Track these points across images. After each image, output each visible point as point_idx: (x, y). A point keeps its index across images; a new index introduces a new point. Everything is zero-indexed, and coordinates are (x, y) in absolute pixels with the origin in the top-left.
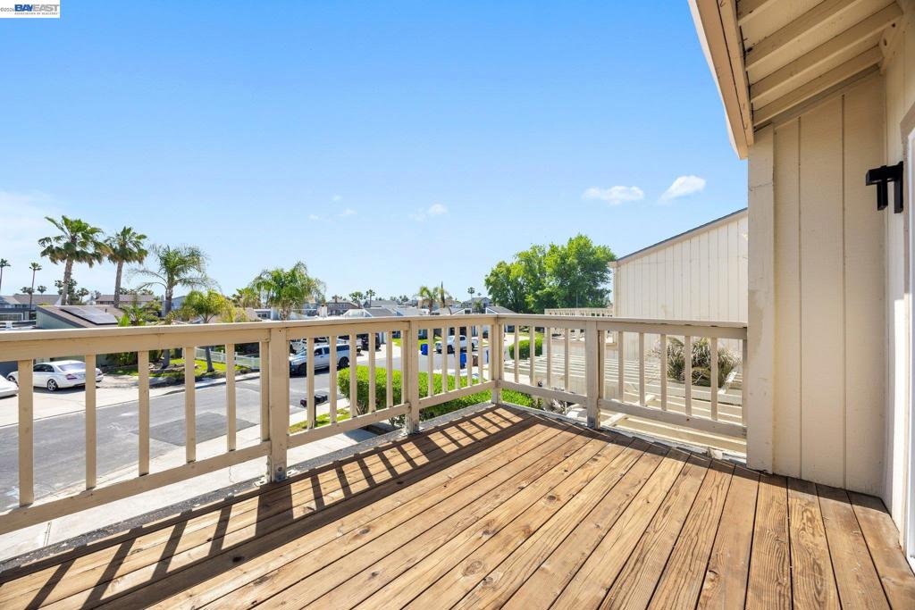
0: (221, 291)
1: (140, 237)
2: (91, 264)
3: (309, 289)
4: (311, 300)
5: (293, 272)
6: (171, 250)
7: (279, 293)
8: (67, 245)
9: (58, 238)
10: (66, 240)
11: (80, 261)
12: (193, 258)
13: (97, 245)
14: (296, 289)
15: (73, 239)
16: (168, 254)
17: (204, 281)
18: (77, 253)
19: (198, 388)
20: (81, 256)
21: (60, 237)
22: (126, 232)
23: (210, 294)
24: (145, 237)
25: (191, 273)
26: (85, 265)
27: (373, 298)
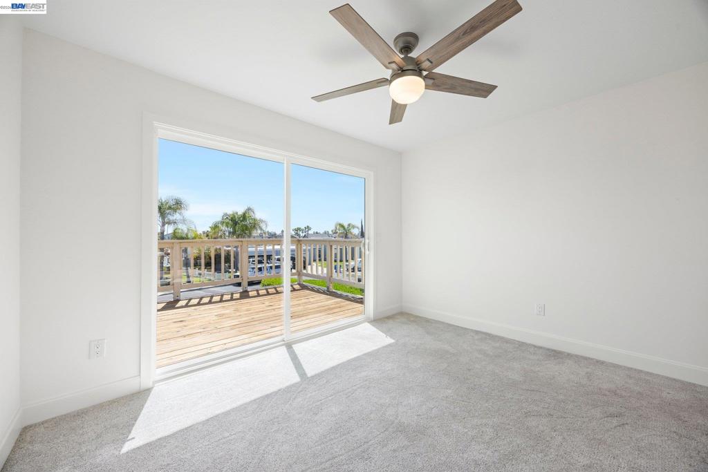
0: (195, 228)
3: (254, 226)
4: (256, 233)
5: (244, 214)
6: (163, 200)
7: (234, 229)
12: (178, 205)
14: (246, 226)
16: (162, 204)
17: (184, 221)
23: (188, 230)
25: (177, 216)
27: (310, 232)
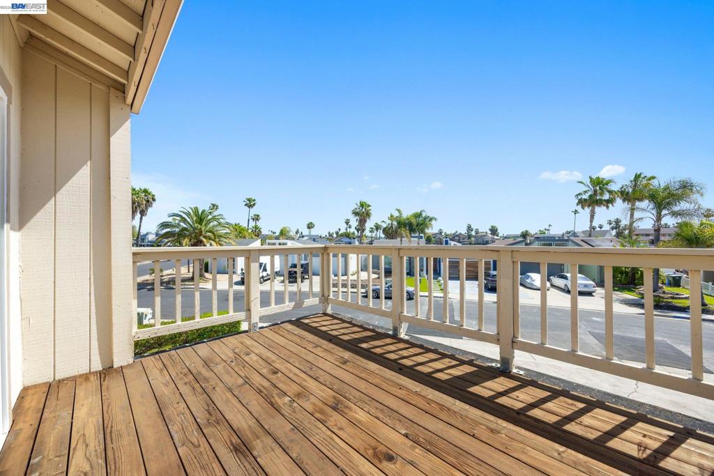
1: (650, 179)
2: (608, 207)
8: (590, 196)
9: (586, 192)
10: (590, 193)
11: (600, 206)
13: (610, 192)
15: (595, 191)
18: (597, 200)
19: (655, 315)
20: (600, 203)
21: (586, 190)
22: (637, 177)
24: (654, 178)
25: (682, 206)
26: (604, 208)
